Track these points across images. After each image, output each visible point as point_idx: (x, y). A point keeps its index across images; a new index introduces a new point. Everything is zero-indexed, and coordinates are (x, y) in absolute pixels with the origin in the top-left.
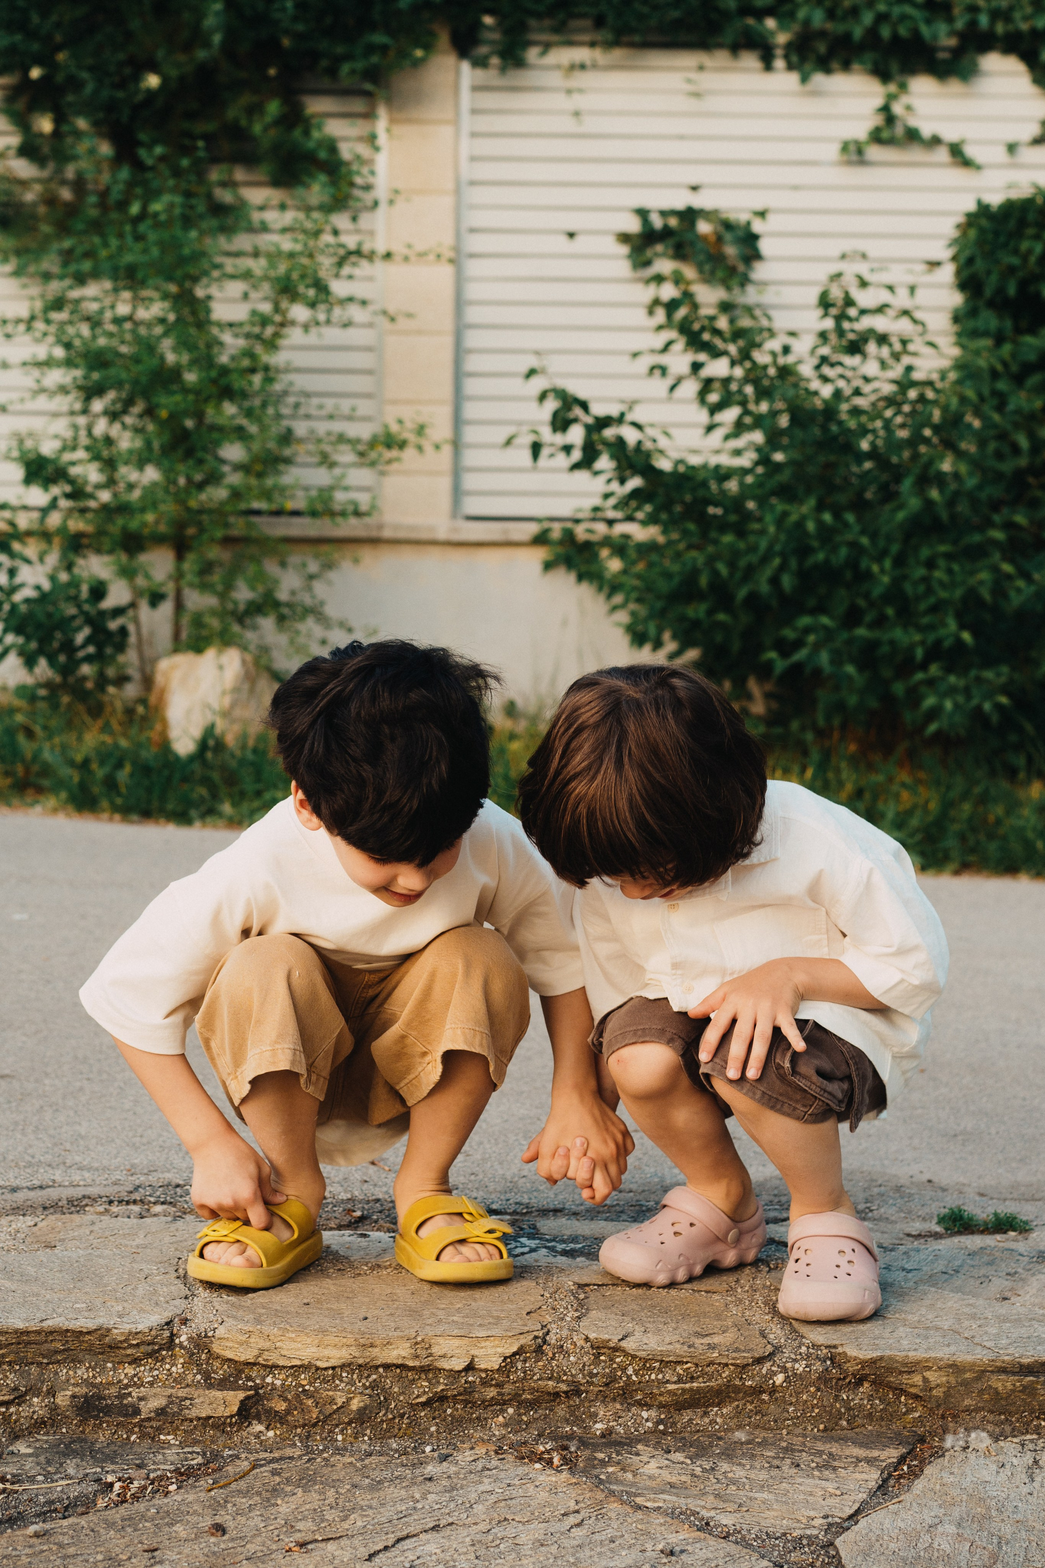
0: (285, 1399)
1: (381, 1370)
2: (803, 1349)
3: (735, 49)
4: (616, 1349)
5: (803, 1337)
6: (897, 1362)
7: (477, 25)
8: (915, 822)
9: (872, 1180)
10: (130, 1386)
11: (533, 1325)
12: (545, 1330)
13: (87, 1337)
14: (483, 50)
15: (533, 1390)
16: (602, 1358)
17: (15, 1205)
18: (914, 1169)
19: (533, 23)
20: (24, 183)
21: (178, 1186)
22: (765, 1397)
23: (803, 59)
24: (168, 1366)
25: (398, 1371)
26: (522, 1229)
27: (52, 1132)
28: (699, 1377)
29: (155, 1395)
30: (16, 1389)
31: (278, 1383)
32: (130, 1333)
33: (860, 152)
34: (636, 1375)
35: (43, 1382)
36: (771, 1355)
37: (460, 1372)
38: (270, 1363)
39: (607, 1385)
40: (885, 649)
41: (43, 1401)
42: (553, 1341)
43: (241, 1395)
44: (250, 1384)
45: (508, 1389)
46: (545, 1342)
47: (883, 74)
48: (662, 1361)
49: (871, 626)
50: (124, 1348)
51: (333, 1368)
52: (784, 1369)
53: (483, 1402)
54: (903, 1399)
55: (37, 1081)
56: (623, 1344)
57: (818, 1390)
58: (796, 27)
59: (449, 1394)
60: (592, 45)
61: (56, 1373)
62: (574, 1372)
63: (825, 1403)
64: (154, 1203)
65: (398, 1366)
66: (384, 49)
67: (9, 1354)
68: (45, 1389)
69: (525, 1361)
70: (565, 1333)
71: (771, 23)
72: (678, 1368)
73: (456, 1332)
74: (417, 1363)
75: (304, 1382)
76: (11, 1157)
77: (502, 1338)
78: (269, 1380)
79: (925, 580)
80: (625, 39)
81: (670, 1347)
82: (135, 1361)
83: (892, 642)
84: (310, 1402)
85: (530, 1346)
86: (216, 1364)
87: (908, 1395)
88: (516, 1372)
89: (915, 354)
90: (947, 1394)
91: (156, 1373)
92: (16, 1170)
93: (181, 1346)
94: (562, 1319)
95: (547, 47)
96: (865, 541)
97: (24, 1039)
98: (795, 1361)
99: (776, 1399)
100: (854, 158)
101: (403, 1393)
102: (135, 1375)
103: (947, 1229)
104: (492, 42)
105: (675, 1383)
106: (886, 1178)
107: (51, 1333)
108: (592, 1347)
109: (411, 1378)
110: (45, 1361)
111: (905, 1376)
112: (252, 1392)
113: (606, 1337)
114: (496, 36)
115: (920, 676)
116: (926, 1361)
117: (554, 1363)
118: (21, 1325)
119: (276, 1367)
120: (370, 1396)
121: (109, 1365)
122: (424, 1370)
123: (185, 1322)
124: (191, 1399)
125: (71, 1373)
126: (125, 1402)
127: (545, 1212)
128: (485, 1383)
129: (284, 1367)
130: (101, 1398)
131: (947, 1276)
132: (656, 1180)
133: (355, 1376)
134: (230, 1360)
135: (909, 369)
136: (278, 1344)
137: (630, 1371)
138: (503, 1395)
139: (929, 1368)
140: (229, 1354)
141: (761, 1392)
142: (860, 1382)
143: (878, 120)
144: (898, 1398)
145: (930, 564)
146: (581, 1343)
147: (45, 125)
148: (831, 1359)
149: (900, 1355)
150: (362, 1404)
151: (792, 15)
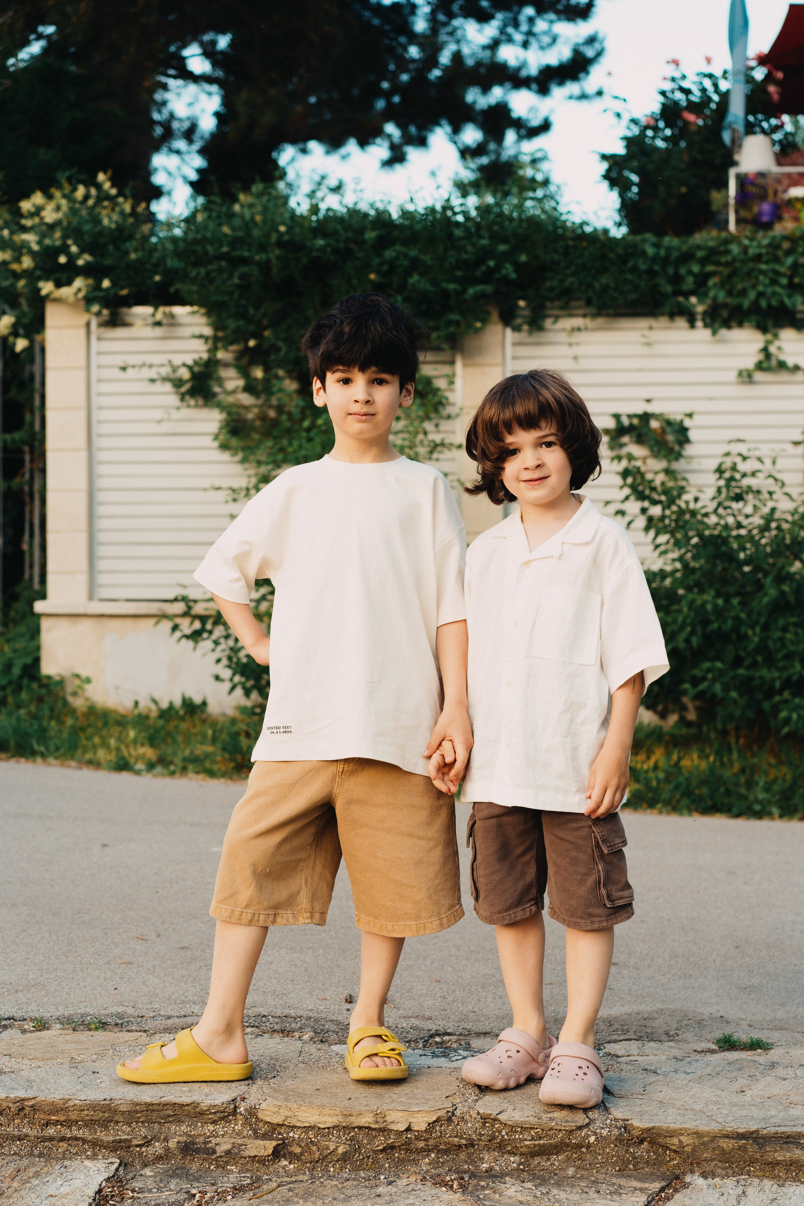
0: (300, 1146)
1: (356, 1130)
2: (608, 1121)
3: (672, 316)
4: (495, 1120)
5: (610, 1114)
6: (663, 1130)
7: (516, 306)
8: (776, 788)
9: (686, 1016)
10: (211, 1137)
11: (448, 1104)
12: (455, 1107)
13: (187, 1108)
14: (519, 321)
15: (446, 1144)
16: (487, 1125)
17: (166, 1027)
18: (713, 1010)
19: (548, 304)
20: (247, 408)
21: (264, 1016)
22: (584, 1150)
23: (713, 320)
24: (233, 1126)
25: (367, 1130)
26: (461, 1045)
27: (203, 982)
28: (544, 1137)
29: (225, 1142)
30: (145, 1137)
31: (296, 1136)
32: (211, 1106)
33: (750, 376)
34: (507, 1135)
35: (161, 1134)
36: (587, 1125)
37: (403, 1132)
38: (291, 1125)
39: (490, 1141)
40: (757, 682)
41: (161, 1144)
42: (458, 1114)
43: (274, 1143)
44: (280, 1137)
45: (431, 1142)
46: (453, 1114)
47: (763, 328)
48: (522, 1127)
49: (748, 668)
50: (208, 1115)
51: (328, 1128)
52: (595, 1134)
53: (417, 1150)
54: (668, 1152)
55: (202, 951)
56: (499, 1117)
57: (616, 1146)
58: (709, 301)
59: (396, 1145)
60: (585, 316)
61: (169, 1129)
62: (470, 1133)
63: (620, 1154)
64: (247, 1027)
65: (366, 1128)
66: (457, 323)
67: (142, 1116)
68: (162, 1138)
69: (441, 1126)
70: (465, 1109)
71: (693, 300)
72: (532, 1132)
73: (401, 1108)
74: (377, 1126)
75: (311, 1136)
76: (174, 997)
77: (427, 1112)
78: (291, 1134)
79: (781, 639)
80: (604, 312)
81: (527, 1119)
82: (214, 1122)
83: (761, 678)
84: (314, 1148)
85: (444, 1117)
86: (261, 1125)
87: (670, 1150)
88: (435, 1132)
89: (777, 501)
90: (694, 1150)
91: (226, 1129)
92: (174, 1005)
93: (241, 1114)
94: (466, 1101)
95: (557, 318)
96: (743, 616)
97: (201, 924)
98: (602, 1128)
99: (591, 1151)
100: (746, 379)
101: (369, 1144)
102: (214, 1131)
103: (720, 1047)
104: (524, 317)
105: (530, 1140)
106: (695, 1015)
107: (166, 1105)
108: (481, 1118)
109: (374, 1135)
110: (163, 1121)
111: (668, 1139)
112: (281, 1142)
113: (489, 1112)
114: (527, 313)
115: (777, 698)
116: (681, 1130)
117: (459, 1127)
118: (148, 1100)
119: (296, 1127)
120: (350, 1145)
121: (199, 1124)
122: (382, 1130)
123: (243, 1099)
124: (245, 1145)
125: (177, 1128)
126: (208, 1146)
127: (478, 1034)
128: (417, 1138)
129: (300, 1127)
130: (194, 1143)
131: (711, 1077)
132: (553, 1015)
133: (341, 1133)
134: (268, 1122)
135: (773, 510)
136: (296, 1114)
137: (504, 1133)
138: (428, 1146)
139: (682, 1134)
140: (268, 1119)
141: (582, 1147)
142: (641, 1142)
143: (761, 357)
144: (665, 1152)
145: (785, 629)
146: (474, 1115)
147: (258, 373)
148: (625, 1128)
149: (664, 1126)
150: (344, 1150)
151: (706, 294)
